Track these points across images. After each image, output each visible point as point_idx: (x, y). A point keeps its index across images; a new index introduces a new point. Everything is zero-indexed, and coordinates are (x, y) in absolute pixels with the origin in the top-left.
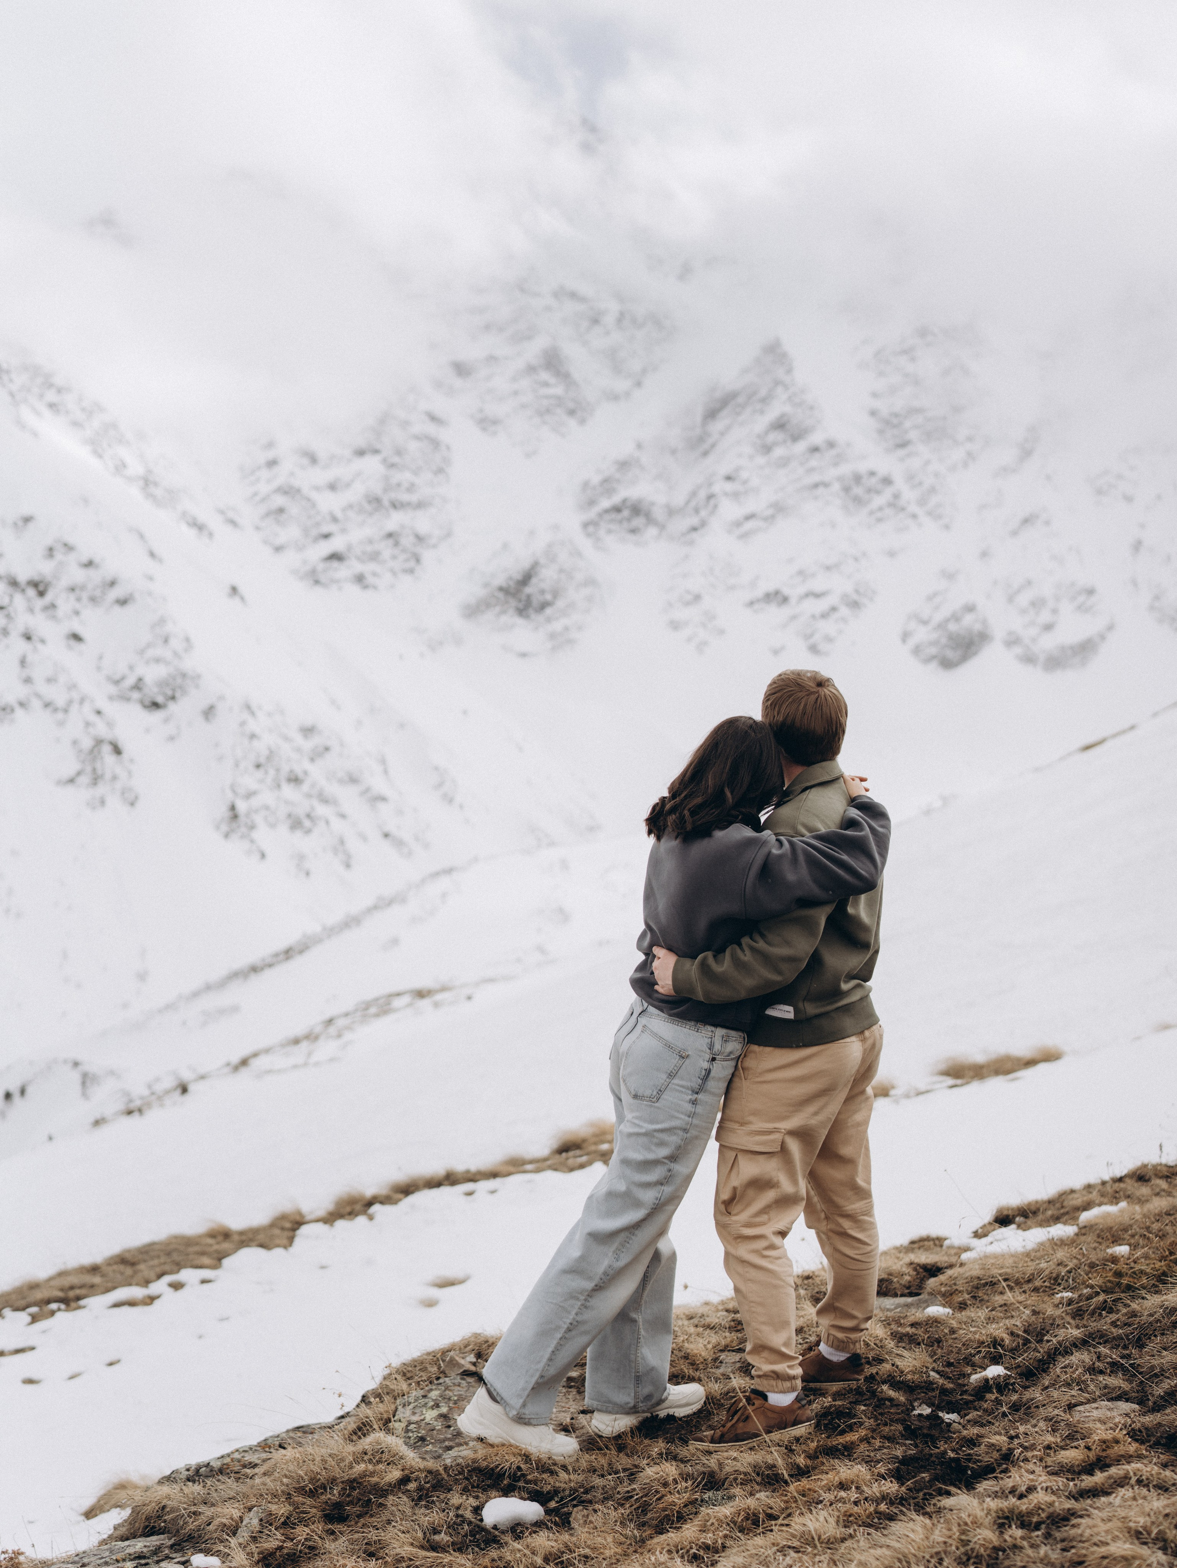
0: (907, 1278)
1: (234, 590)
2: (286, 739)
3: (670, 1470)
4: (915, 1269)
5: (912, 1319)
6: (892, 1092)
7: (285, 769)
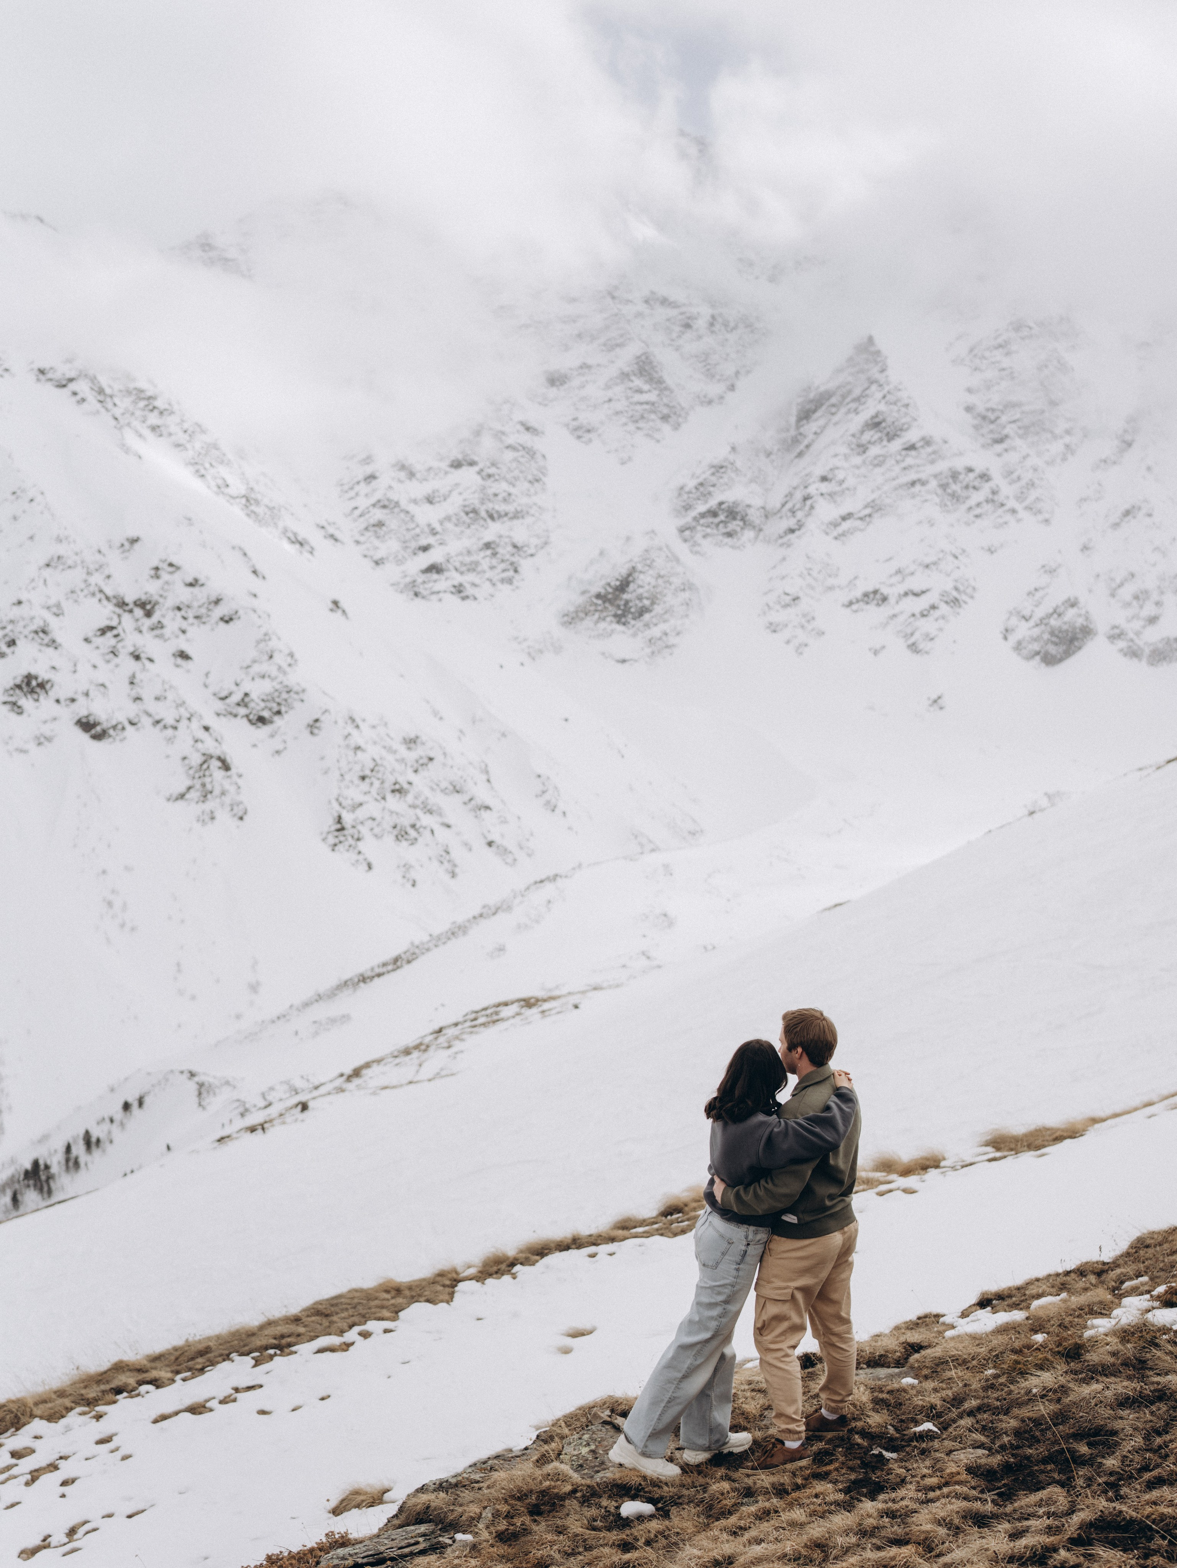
0: (898, 1354)
1: (336, 603)
2: (391, 750)
3: (726, 1486)
4: (905, 1348)
5: (889, 1388)
6: (943, 1164)
7: (390, 779)
